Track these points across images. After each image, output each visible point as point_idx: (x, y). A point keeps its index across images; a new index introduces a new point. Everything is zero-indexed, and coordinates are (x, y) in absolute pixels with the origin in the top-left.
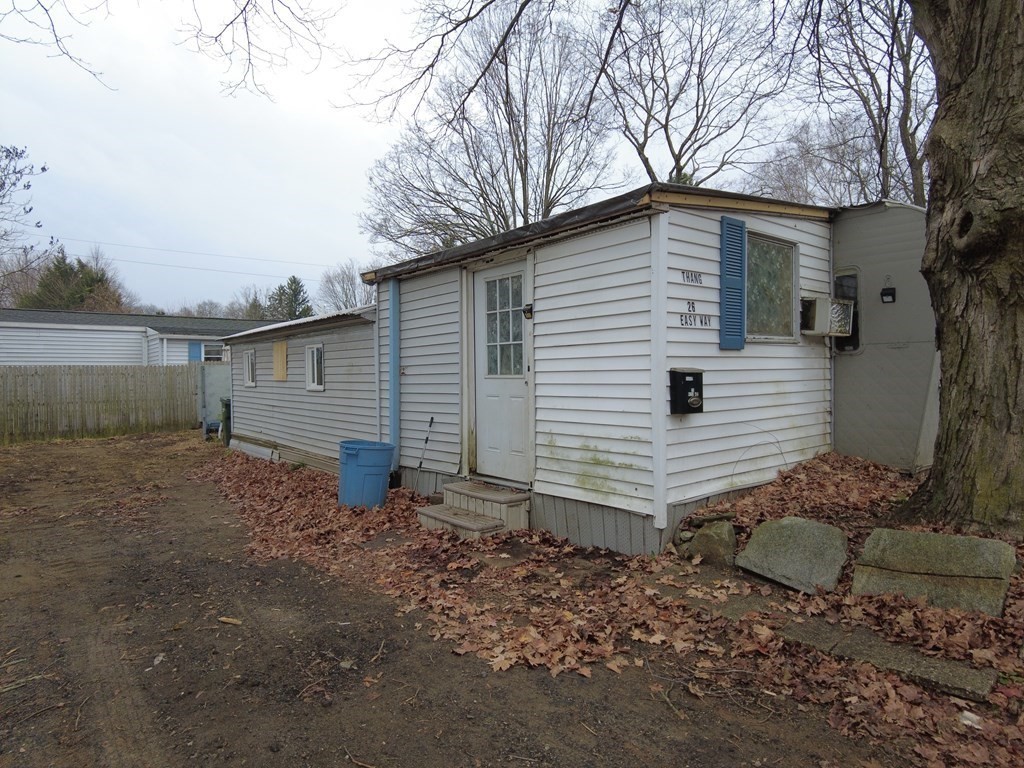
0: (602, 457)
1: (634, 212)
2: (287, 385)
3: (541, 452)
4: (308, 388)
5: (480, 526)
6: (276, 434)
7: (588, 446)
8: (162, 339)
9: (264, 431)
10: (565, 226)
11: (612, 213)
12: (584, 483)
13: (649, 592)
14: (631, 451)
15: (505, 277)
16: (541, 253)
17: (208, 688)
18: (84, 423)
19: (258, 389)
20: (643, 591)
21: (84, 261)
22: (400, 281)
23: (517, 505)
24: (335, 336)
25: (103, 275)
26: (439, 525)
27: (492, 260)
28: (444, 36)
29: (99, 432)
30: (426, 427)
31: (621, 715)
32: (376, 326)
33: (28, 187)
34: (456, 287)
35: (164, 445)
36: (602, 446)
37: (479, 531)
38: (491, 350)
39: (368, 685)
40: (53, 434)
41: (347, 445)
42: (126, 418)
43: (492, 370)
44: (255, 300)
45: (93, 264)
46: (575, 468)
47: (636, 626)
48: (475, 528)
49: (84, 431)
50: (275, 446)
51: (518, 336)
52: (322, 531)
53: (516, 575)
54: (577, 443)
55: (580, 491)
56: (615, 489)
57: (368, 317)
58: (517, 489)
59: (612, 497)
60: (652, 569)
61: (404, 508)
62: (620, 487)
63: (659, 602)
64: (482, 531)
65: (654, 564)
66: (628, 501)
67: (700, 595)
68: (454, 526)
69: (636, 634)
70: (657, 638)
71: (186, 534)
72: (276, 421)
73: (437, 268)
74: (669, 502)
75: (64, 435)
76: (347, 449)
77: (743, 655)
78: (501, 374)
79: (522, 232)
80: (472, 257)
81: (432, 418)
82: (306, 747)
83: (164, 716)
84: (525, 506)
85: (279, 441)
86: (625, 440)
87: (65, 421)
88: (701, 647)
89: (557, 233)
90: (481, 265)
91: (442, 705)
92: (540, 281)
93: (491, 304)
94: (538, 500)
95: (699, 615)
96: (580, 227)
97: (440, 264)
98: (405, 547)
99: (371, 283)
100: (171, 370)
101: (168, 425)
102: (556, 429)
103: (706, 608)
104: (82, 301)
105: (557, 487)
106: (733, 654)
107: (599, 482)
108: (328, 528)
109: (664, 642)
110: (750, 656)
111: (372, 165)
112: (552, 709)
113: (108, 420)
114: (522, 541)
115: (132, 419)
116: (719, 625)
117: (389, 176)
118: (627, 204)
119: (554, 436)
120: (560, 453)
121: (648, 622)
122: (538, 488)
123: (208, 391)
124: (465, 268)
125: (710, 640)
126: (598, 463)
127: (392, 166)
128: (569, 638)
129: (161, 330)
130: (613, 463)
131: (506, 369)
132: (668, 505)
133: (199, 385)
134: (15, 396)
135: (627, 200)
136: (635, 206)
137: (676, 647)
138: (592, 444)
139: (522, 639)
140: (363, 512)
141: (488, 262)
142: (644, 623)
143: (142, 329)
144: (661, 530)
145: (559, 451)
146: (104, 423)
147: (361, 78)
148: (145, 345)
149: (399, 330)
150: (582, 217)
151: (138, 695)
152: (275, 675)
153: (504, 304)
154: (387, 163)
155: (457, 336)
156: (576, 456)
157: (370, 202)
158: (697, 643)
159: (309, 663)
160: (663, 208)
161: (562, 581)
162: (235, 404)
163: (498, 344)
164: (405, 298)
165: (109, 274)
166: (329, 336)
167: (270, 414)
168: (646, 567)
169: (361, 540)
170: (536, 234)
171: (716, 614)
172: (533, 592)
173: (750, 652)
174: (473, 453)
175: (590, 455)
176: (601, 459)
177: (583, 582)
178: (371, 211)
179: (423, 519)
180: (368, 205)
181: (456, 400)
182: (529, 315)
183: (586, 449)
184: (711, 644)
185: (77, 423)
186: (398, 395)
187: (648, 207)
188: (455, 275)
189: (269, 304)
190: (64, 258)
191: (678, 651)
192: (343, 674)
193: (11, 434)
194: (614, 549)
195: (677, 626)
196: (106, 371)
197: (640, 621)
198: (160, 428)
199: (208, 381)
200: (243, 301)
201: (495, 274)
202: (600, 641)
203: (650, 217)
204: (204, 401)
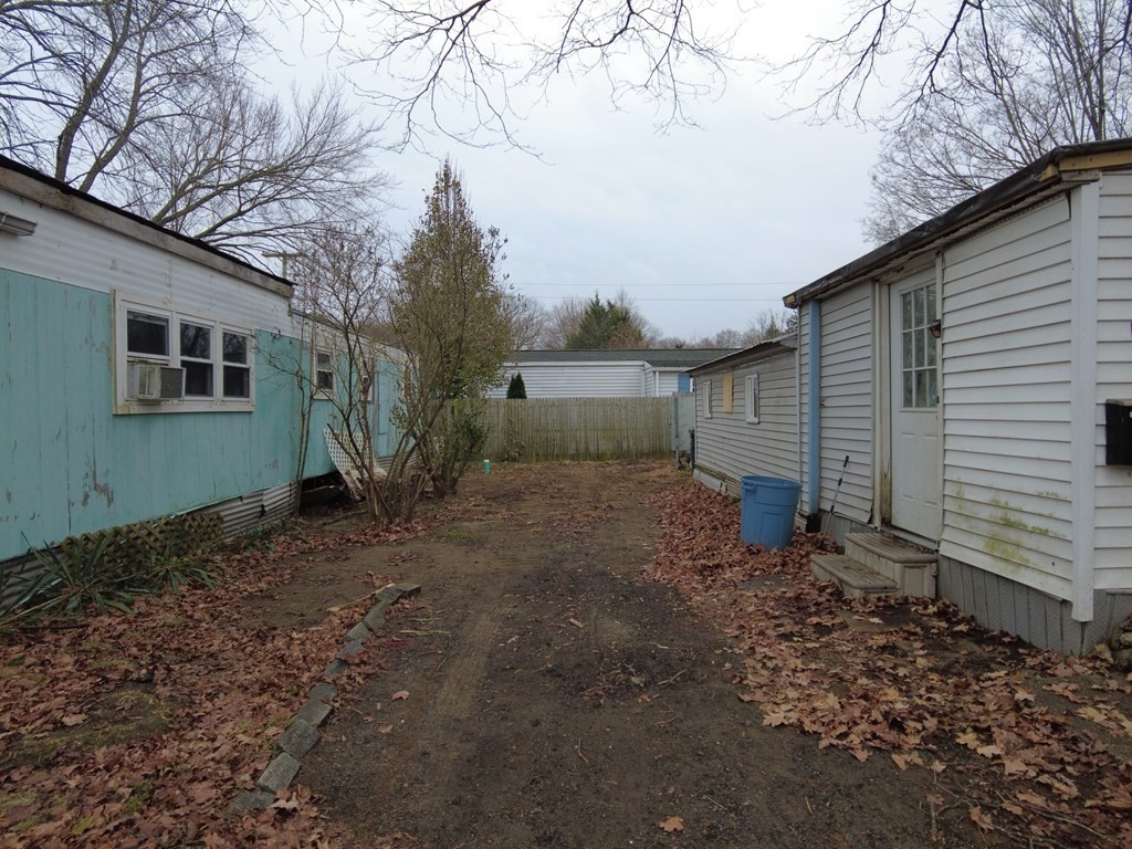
0: (1014, 517)
1: (1041, 190)
2: (733, 416)
3: (950, 505)
4: (748, 420)
5: (862, 583)
6: (725, 465)
7: (998, 502)
8: (655, 372)
9: (718, 463)
10: (963, 218)
11: (1013, 195)
12: (993, 549)
13: (1021, 695)
14: (1046, 512)
15: (919, 287)
16: (950, 255)
17: (526, 668)
18: (587, 448)
19: (713, 421)
20: (1013, 692)
21: (613, 302)
22: (821, 301)
23: (919, 567)
24: (768, 365)
25: (627, 313)
26: (828, 577)
27: (903, 269)
28: (885, 5)
29: (599, 457)
30: (840, 466)
31: (860, 807)
32: (797, 353)
33: (504, 257)
34: (867, 304)
35: (643, 471)
36: (1014, 502)
37: (861, 589)
38: (907, 376)
39: (640, 701)
40: (565, 456)
41: (746, 481)
42: (620, 443)
43: (907, 402)
44: (773, 324)
45: (619, 304)
46: (984, 528)
47: (976, 729)
48: (855, 584)
49: (587, 455)
50: (722, 477)
51: (932, 361)
52: (711, 564)
53: (870, 642)
54: (985, 496)
55: (987, 559)
56: (1028, 561)
57: (789, 344)
58: (925, 548)
59: (1023, 571)
60: (1057, 672)
61: (803, 553)
62: (1033, 559)
63: (1026, 710)
64: (866, 589)
65: (1062, 666)
66: (1042, 578)
67: (1099, 718)
68: (841, 581)
69: (968, 739)
70: (988, 751)
71: (604, 550)
72: (726, 453)
73: (849, 284)
74: (1097, 587)
75: (573, 458)
76: (746, 484)
77: (1105, 810)
78: (917, 406)
79: (918, 234)
80: (878, 267)
81: (847, 457)
82: (556, 730)
83: (487, 678)
84: (930, 570)
85: (728, 474)
86: (1039, 496)
87: (574, 446)
88: (1044, 779)
89: (957, 230)
90: (894, 277)
91: (687, 737)
92: (949, 290)
93: (906, 322)
94: (944, 565)
95: (1075, 740)
96: (982, 218)
97: (847, 279)
98: (778, 593)
99: (792, 306)
100: (658, 402)
101: (655, 452)
102: (965, 477)
103: (1090, 735)
104: (609, 338)
105: (964, 550)
106: (1089, 803)
107: (1010, 548)
108: (717, 562)
109: (996, 757)
110: (1118, 815)
111: (878, 160)
112: (789, 775)
113: (605, 446)
114: (913, 609)
115: (625, 445)
116: (1095, 761)
117: (897, 170)
118: (1026, 182)
119: (964, 487)
120: (969, 509)
121: (993, 729)
122: (945, 550)
123: (681, 422)
124: (878, 280)
125: (1070, 776)
126: (1009, 524)
127: (899, 157)
128: (866, 716)
129: (653, 363)
130: (1024, 526)
131: (921, 402)
132: (1097, 593)
133: (673, 415)
134: (540, 424)
135: (1025, 177)
136: (1037, 183)
137: (1007, 767)
138: (1003, 499)
139: (816, 704)
140: (759, 551)
141: (898, 272)
142: (989, 728)
143: (641, 363)
144: (1084, 624)
145: (968, 505)
146: (603, 448)
147: (787, 85)
148: (643, 377)
149: (819, 356)
150: (977, 207)
151: (484, 660)
152: (577, 672)
153: (919, 322)
154: (895, 154)
155: (869, 361)
156: (985, 513)
157: (874, 205)
158: (1042, 771)
159: (610, 671)
160: (1085, 177)
161: (919, 660)
162: (699, 434)
163: (914, 369)
164: (826, 320)
165: (632, 312)
166: (763, 366)
167: (721, 446)
168: (1049, 668)
169: (742, 578)
170: (932, 234)
171: (1100, 747)
172: (880, 663)
173: (1119, 810)
174: (887, 500)
175: (999, 513)
176: (1012, 519)
177: (950, 666)
178: (876, 216)
179: (815, 568)
180: (872, 209)
181: (867, 436)
182: (936, 333)
183: (995, 505)
184: (1068, 781)
185: (582, 447)
186: (819, 429)
187: (1057, 180)
188: (866, 291)
189: (786, 328)
190: (598, 302)
191: (1006, 773)
192: (629, 686)
193: (537, 455)
194: (1025, 637)
195: (1030, 744)
196: (603, 402)
197: (984, 726)
198: (648, 455)
199: (680, 412)
200: (758, 327)
201: (909, 285)
202: (908, 731)
203: (1068, 194)
204: (677, 431)
